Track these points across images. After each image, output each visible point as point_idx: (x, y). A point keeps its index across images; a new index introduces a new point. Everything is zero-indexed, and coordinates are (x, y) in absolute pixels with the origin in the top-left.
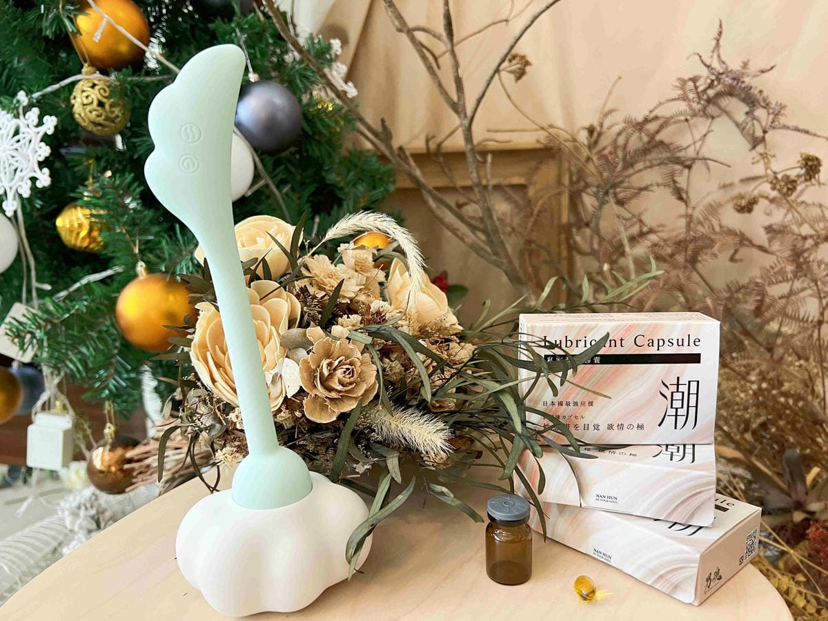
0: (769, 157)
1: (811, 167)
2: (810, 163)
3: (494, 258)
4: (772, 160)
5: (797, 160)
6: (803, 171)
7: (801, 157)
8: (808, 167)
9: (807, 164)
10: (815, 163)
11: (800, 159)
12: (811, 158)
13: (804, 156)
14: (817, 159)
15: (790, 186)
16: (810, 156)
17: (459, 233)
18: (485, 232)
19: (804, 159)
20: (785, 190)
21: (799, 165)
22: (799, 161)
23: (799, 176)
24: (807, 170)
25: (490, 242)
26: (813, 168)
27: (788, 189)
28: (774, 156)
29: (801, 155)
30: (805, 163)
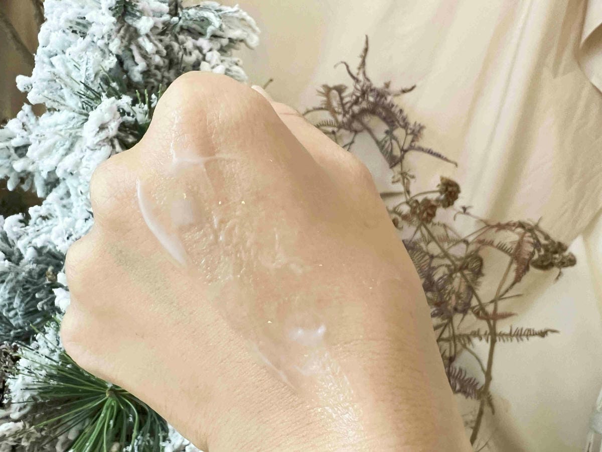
0: (409, 178)
1: (450, 193)
2: (450, 189)
4: (412, 181)
6: (443, 197)
8: (448, 193)
9: (447, 190)
10: (455, 189)
11: (440, 182)
12: (450, 183)
13: (444, 181)
14: (456, 185)
15: (430, 211)
16: (450, 181)
19: (443, 184)
20: (425, 215)
21: (438, 189)
22: (438, 185)
23: (437, 200)
24: (446, 196)
26: (453, 193)
27: (428, 214)
28: (413, 177)
29: (442, 179)
30: (444, 187)
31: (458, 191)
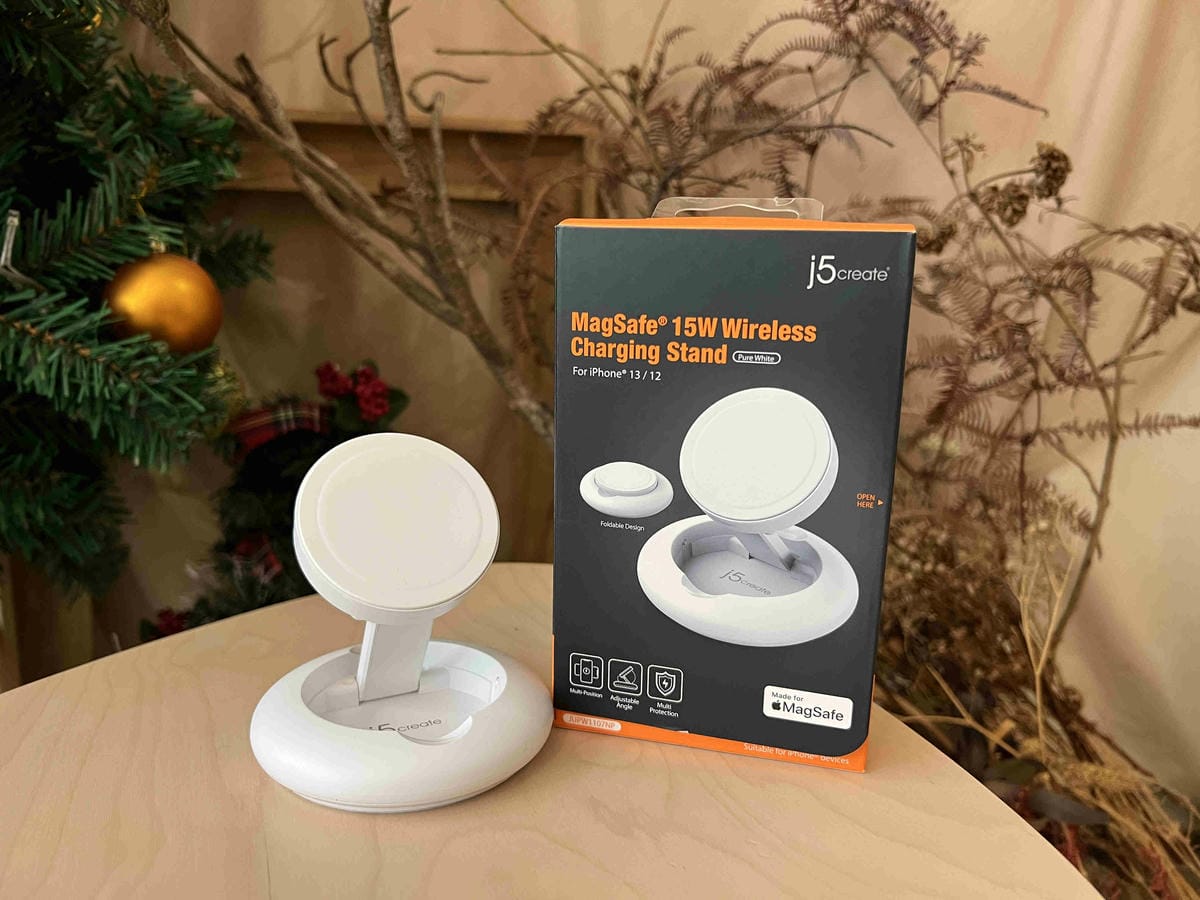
0: (971, 148)
1: (1055, 171)
2: (1055, 165)
3: (446, 306)
4: (978, 155)
5: (1030, 158)
6: (1041, 179)
7: (1039, 150)
8: (1050, 172)
9: (1049, 166)
10: (1062, 164)
11: (1036, 154)
12: (1056, 154)
13: (1044, 151)
14: (1065, 158)
15: (1017, 206)
16: (1055, 150)
17: (370, 251)
18: (424, 251)
19: (1043, 157)
20: (1009, 212)
21: (1032, 166)
22: (1033, 160)
23: (1030, 186)
24: (1048, 177)
25: (433, 272)
26: (1059, 174)
27: (1015, 211)
28: (980, 148)
29: (1040, 146)
30: (1045, 163)
31: (1067, 169)
